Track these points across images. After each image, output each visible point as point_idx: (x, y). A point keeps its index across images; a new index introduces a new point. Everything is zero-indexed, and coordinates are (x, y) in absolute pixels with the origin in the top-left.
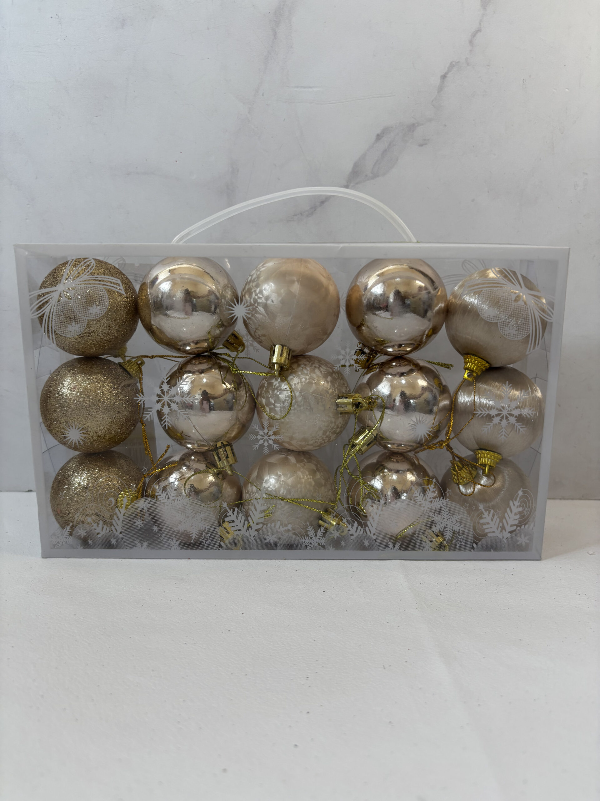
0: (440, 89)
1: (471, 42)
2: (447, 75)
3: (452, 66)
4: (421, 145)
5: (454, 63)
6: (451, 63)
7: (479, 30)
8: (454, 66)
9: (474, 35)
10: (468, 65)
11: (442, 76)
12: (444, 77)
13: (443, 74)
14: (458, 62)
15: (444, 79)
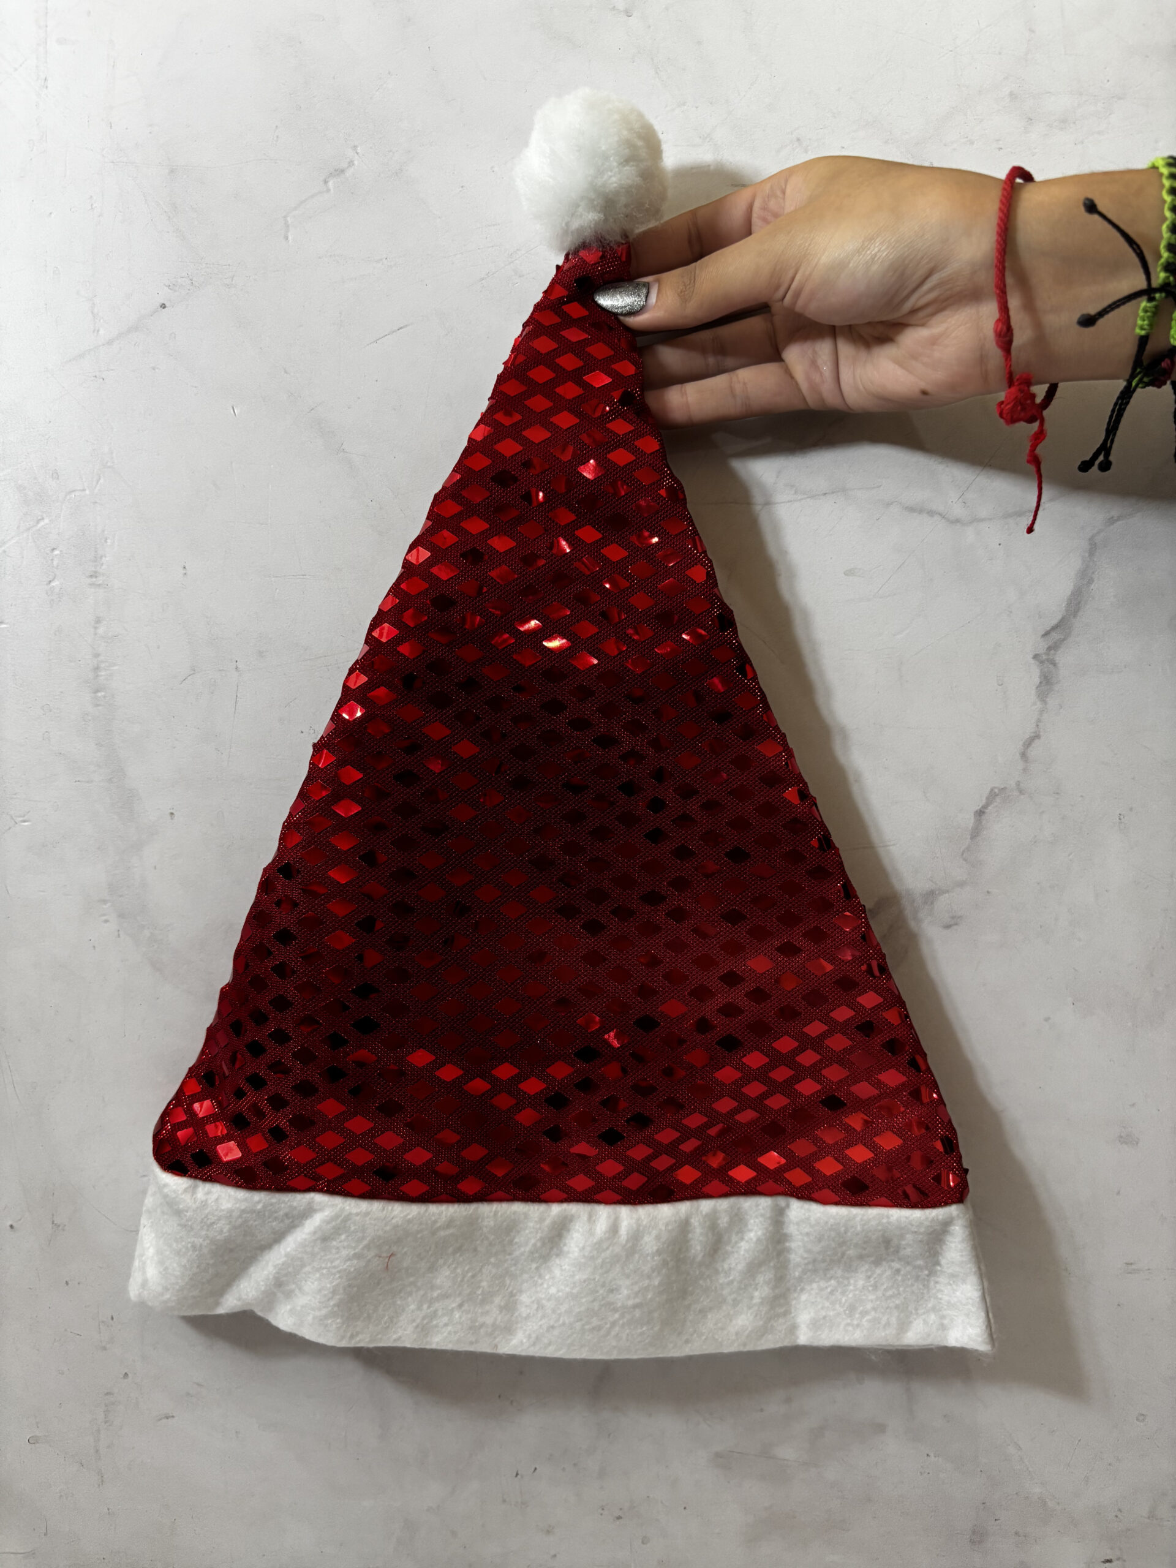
0: (976, 833)
1: (1023, 755)
2: (986, 811)
3: (992, 795)
5: (996, 790)
6: (992, 790)
7: (1036, 736)
8: (997, 795)
9: (1029, 743)
10: (1021, 792)
11: (977, 811)
12: (980, 813)
13: (978, 808)
14: (1005, 789)
15: (980, 816)
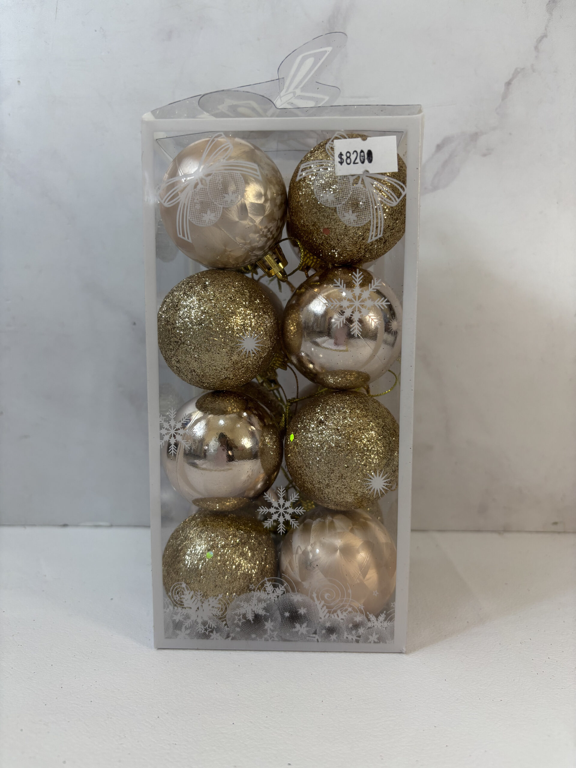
0: (504, 97)
1: (536, 48)
2: (512, 82)
3: (516, 73)
4: (484, 155)
5: (519, 70)
6: (516, 69)
7: (544, 36)
8: (519, 73)
9: (540, 40)
10: (534, 71)
11: (506, 83)
12: (508, 84)
13: (507, 81)
14: (523, 69)
15: (507, 86)
